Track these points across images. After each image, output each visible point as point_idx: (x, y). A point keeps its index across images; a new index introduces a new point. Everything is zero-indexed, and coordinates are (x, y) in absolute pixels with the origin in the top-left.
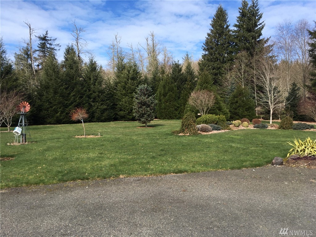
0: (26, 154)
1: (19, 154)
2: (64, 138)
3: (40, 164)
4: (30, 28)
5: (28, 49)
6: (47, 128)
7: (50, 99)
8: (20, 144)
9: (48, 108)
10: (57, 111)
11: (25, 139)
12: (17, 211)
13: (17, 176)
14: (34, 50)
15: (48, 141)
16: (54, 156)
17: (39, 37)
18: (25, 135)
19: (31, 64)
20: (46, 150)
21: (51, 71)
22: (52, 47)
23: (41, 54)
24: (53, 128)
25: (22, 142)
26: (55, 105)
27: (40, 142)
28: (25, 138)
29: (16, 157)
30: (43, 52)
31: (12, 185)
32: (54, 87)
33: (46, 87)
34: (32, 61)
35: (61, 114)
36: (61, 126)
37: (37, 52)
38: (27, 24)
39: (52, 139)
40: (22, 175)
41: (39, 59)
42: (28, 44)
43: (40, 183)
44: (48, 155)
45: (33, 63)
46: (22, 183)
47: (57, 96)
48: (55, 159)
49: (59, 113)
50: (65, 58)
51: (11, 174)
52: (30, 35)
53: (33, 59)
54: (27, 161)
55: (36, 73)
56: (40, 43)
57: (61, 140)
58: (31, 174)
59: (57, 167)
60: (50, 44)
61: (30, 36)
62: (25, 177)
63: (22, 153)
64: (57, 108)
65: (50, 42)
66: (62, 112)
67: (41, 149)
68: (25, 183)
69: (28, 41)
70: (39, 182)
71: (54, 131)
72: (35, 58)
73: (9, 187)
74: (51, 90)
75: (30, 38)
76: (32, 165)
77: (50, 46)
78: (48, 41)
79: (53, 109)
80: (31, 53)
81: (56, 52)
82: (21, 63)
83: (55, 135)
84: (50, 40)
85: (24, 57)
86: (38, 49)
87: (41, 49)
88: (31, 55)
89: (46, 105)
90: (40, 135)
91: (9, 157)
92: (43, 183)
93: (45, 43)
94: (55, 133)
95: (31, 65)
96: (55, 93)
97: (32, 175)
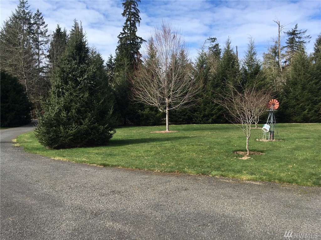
0: (275, 151)
1: (268, 150)
2: (314, 138)
3: (291, 162)
4: (279, 25)
5: (276, 47)
6: (293, 127)
7: (297, 96)
8: (268, 141)
9: (295, 106)
10: (305, 108)
11: (273, 137)
12: (274, 206)
13: (269, 171)
14: (282, 47)
15: (296, 140)
16: (304, 157)
17: (288, 33)
18: (273, 132)
19: (279, 61)
20: (295, 149)
21: (299, 66)
22: (301, 40)
23: (289, 50)
24: (299, 126)
25: (270, 139)
26: (302, 102)
27: (287, 140)
28: (273, 135)
29: (266, 153)
30: (292, 47)
31: (266, 179)
32: (303, 83)
33: (294, 84)
34: (279, 59)
35: (309, 112)
36: (308, 125)
37: (285, 49)
38: (276, 22)
39: (300, 138)
40: (274, 171)
41: (287, 55)
42: (276, 42)
43: (293, 182)
44: (297, 154)
45: (281, 60)
46: (275, 179)
47: (305, 92)
48: (306, 160)
49: (307, 110)
50: (315, 49)
51: (264, 169)
52: (279, 32)
53: (281, 56)
54: (277, 157)
55: (282, 70)
56: (288, 39)
57: (311, 140)
58: (283, 171)
59: (310, 168)
60: (300, 38)
61: (278, 34)
62: (277, 173)
63: (271, 149)
64: (305, 105)
65: (299, 36)
66: (310, 110)
67: (290, 147)
68: (278, 179)
69: (276, 40)
70: (291, 181)
71: (301, 129)
72: (282, 55)
73: (263, 181)
74: (299, 87)
75: (278, 36)
76: (282, 162)
77: (299, 40)
78: (297, 35)
79: (300, 106)
80: (279, 51)
81: (305, 45)
82: (269, 61)
83: (303, 134)
84: (300, 33)
85: (272, 56)
86: (286, 45)
87: (289, 45)
88: (279, 53)
89: (293, 102)
90: (287, 133)
91: (259, 152)
92: (297, 183)
93: (294, 37)
94: (303, 132)
95: (278, 63)
96: (304, 88)
97: (284, 173)
